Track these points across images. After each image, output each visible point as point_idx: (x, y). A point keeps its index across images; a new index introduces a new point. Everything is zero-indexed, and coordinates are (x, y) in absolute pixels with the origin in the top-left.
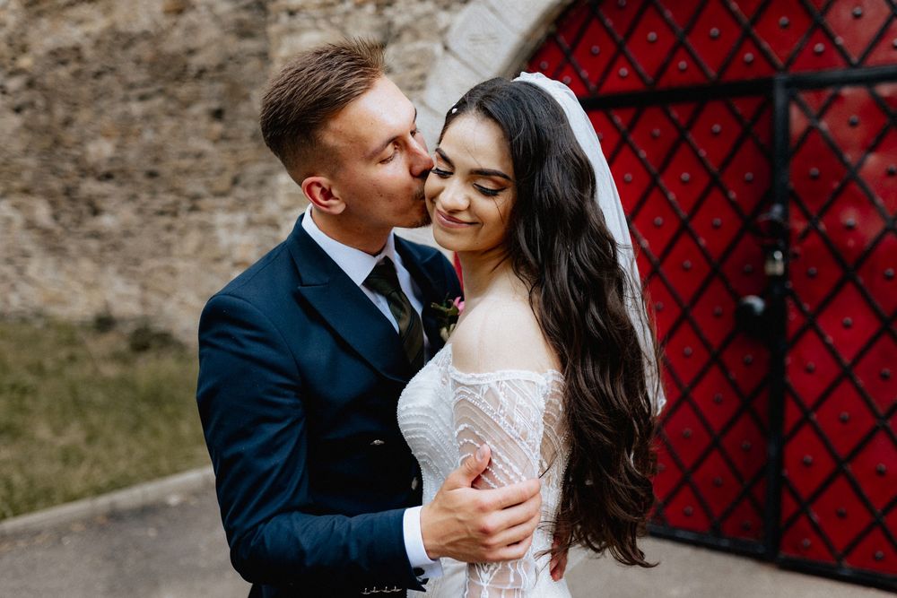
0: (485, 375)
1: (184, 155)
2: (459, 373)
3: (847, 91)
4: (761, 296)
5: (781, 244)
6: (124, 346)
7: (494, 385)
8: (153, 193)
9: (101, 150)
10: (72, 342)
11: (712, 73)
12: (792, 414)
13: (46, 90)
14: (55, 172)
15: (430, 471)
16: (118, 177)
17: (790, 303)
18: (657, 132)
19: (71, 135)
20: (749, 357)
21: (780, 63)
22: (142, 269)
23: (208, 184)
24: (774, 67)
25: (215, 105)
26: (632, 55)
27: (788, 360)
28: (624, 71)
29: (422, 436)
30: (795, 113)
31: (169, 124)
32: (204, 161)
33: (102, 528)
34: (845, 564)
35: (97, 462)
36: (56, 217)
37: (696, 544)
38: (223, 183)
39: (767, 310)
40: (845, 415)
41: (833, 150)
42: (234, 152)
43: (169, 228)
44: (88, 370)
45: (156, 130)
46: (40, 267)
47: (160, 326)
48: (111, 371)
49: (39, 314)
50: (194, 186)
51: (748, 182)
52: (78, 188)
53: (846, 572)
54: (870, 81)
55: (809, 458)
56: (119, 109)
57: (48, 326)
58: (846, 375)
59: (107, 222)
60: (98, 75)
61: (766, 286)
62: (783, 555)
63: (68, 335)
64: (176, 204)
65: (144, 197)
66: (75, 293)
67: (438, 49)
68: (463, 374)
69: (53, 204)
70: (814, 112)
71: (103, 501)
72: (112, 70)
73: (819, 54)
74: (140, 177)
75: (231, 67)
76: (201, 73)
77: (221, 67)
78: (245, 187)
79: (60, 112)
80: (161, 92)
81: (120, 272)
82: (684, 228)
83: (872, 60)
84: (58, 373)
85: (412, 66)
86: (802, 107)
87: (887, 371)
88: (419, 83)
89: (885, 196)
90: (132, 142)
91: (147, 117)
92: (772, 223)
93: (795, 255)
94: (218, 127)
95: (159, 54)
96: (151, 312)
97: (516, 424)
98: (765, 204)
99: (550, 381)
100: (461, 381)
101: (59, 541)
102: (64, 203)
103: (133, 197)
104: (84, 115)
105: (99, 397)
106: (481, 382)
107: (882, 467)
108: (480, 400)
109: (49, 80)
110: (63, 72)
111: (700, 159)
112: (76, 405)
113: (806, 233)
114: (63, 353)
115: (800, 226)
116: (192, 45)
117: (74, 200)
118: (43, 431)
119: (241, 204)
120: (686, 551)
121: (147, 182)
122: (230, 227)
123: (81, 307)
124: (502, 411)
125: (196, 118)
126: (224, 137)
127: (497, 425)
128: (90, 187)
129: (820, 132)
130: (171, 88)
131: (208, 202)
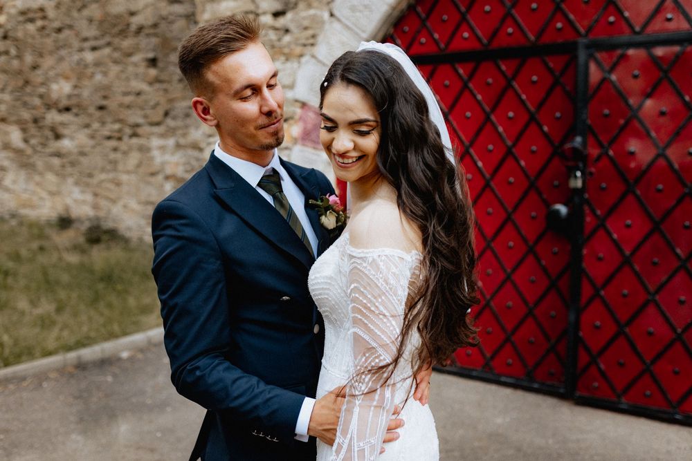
0: (371, 250)
1: (126, 94)
2: (353, 249)
3: (631, 52)
4: (565, 204)
5: (581, 165)
6: (81, 240)
7: (375, 257)
8: (103, 123)
9: (61, 89)
10: (41, 236)
11: (532, 38)
12: (587, 291)
13: (17, 40)
14: (25, 104)
15: (331, 322)
16: (75, 110)
17: (586, 208)
18: (490, 80)
19: (37, 77)
20: (556, 249)
21: (582, 31)
22: (95, 181)
23: (146, 117)
24: (579, 34)
25: (151, 55)
26: (472, 23)
27: (585, 252)
28: (466, 35)
29: (326, 296)
30: (593, 67)
31: (114, 69)
32: (143, 97)
33: (71, 375)
34: (623, 400)
35: (65, 326)
36: (26, 141)
37: (515, 386)
38: (157, 115)
39: (569, 214)
40: (625, 292)
41: (621, 96)
42: (166, 91)
43: (115, 149)
44: (55, 257)
45: (105, 74)
46: (15, 179)
47: (109, 225)
48: (73, 258)
49: (13, 216)
50: (135, 117)
51: (558, 119)
52: (44, 118)
53: (624, 406)
54: (649, 45)
55: (598, 323)
56: (76, 57)
57: (21, 224)
58: (626, 262)
59: (66, 144)
60: (59, 30)
61: (569, 197)
62: (578, 394)
63: (38, 230)
64: (120, 131)
65: (96, 125)
66: (41, 199)
67: (326, 15)
68: (356, 250)
69: (24, 130)
70: (607, 68)
71: (72, 356)
72: (70, 27)
73: (612, 23)
74: (92, 110)
75: (163, 26)
76: (140, 29)
77: (155, 26)
78: (174, 118)
79: (29, 59)
80: (109, 44)
81: (77, 183)
82: (509, 153)
83: (650, 29)
84: (31, 260)
85: (306, 28)
86: (598, 64)
87: (656, 260)
88: (311, 41)
89: (658, 130)
90: (86, 82)
91: (97, 64)
92: (574, 149)
93: (591, 174)
94: (153, 72)
95: (107, 14)
96: (102, 214)
97: (390, 284)
98: (569, 136)
99: (414, 259)
100: (354, 254)
101: (40, 385)
102: (33, 130)
103: (87, 126)
104: (48, 62)
105: (65, 278)
106: (367, 255)
107: (651, 329)
108: (366, 267)
109: (20, 34)
110: (31, 27)
111: (522, 102)
112: (48, 284)
113: (599, 158)
114: (35, 245)
115: (595, 152)
116: (133, 8)
117: (40, 128)
118: (23, 304)
119: (171, 132)
120: (508, 392)
121: (98, 114)
122: (162, 148)
123: (47, 210)
124: (381, 276)
125: (136, 65)
126: (157, 80)
127: (377, 286)
128: (53, 117)
129: (611, 82)
130: (116, 41)
131: (146, 129)
